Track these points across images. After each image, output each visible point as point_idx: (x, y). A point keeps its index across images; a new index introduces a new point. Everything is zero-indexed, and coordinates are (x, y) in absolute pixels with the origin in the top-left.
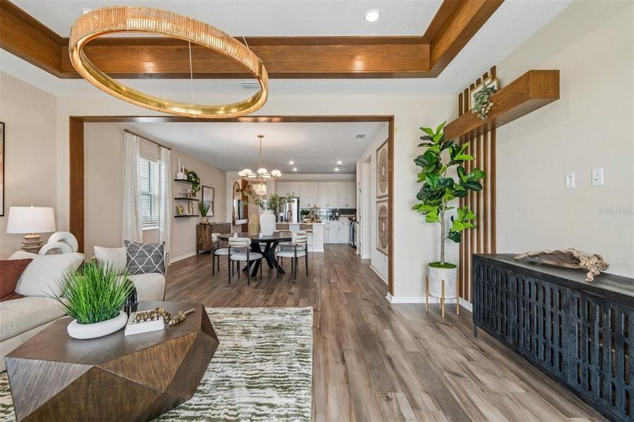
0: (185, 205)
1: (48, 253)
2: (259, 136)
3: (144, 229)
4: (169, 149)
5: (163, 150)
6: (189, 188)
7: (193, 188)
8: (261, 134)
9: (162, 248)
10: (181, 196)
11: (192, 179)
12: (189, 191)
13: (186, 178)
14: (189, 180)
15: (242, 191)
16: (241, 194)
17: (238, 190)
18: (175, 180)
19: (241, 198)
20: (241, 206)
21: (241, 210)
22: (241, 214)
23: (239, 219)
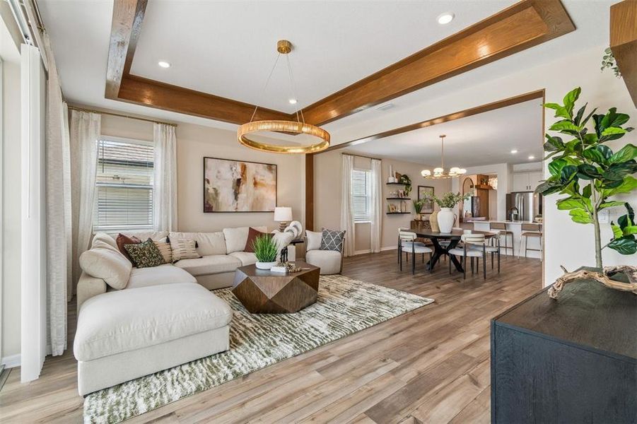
0: (397, 204)
1: (288, 231)
2: (441, 137)
3: (356, 222)
4: (380, 160)
5: (374, 161)
6: (402, 189)
7: (406, 189)
8: (442, 135)
9: (343, 234)
10: (394, 197)
11: (404, 181)
12: (401, 192)
13: (396, 181)
14: (400, 183)
15: (477, 187)
16: (475, 191)
17: (472, 187)
18: (388, 184)
19: (476, 195)
20: (475, 203)
21: (475, 207)
22: (475, 211)
23: (473, 216)
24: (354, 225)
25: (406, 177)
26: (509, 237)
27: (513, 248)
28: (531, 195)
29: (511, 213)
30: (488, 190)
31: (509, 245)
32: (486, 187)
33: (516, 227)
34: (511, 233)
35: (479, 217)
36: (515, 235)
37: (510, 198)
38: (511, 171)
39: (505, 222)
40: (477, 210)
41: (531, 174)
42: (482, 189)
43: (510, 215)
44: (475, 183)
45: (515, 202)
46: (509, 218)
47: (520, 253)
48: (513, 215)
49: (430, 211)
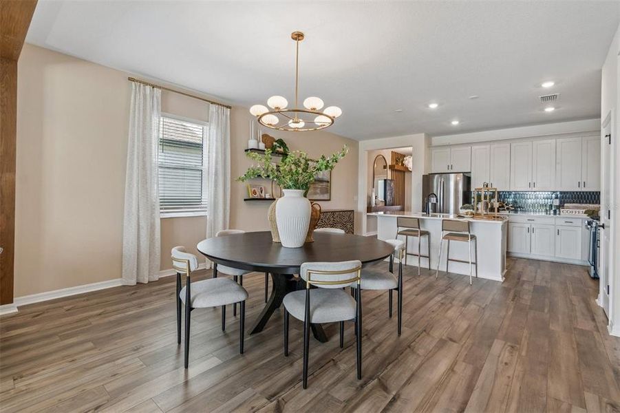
4: (230, 108)
5: (214, 108)
11: (277, 148)
13: (263, 147)
14: (270, 150)
15: (392, 167)
16: (389, 172)
17: (385, 167)
18: (246, 151)
19: (389, 178)
20: (388, 188)
21: (388, 194)
22: (389, 198)
23: (386, 205)
24: (158, 222)
25: (281, 143)
26: (424, 239)
27: (429, 257)
28: (452, 176)
29: (429, 200)
30: (404, 172)
31: (424, 252)
32: (402, 169)
33: (434, 224)
34: (427, 233)
35: (393, 205)
36: (432, 236)
37: (427, 180)
38: (429, 145)
39: (419, 215)
40: (391, 196)
41: (453, 149)
42: (397, 170)
43: (427, 204)
44: (389, 163)
45: (433, 187)
46: (425, 209)
47: (439, 265)
48: (430, 204)
49: (326, 197)
